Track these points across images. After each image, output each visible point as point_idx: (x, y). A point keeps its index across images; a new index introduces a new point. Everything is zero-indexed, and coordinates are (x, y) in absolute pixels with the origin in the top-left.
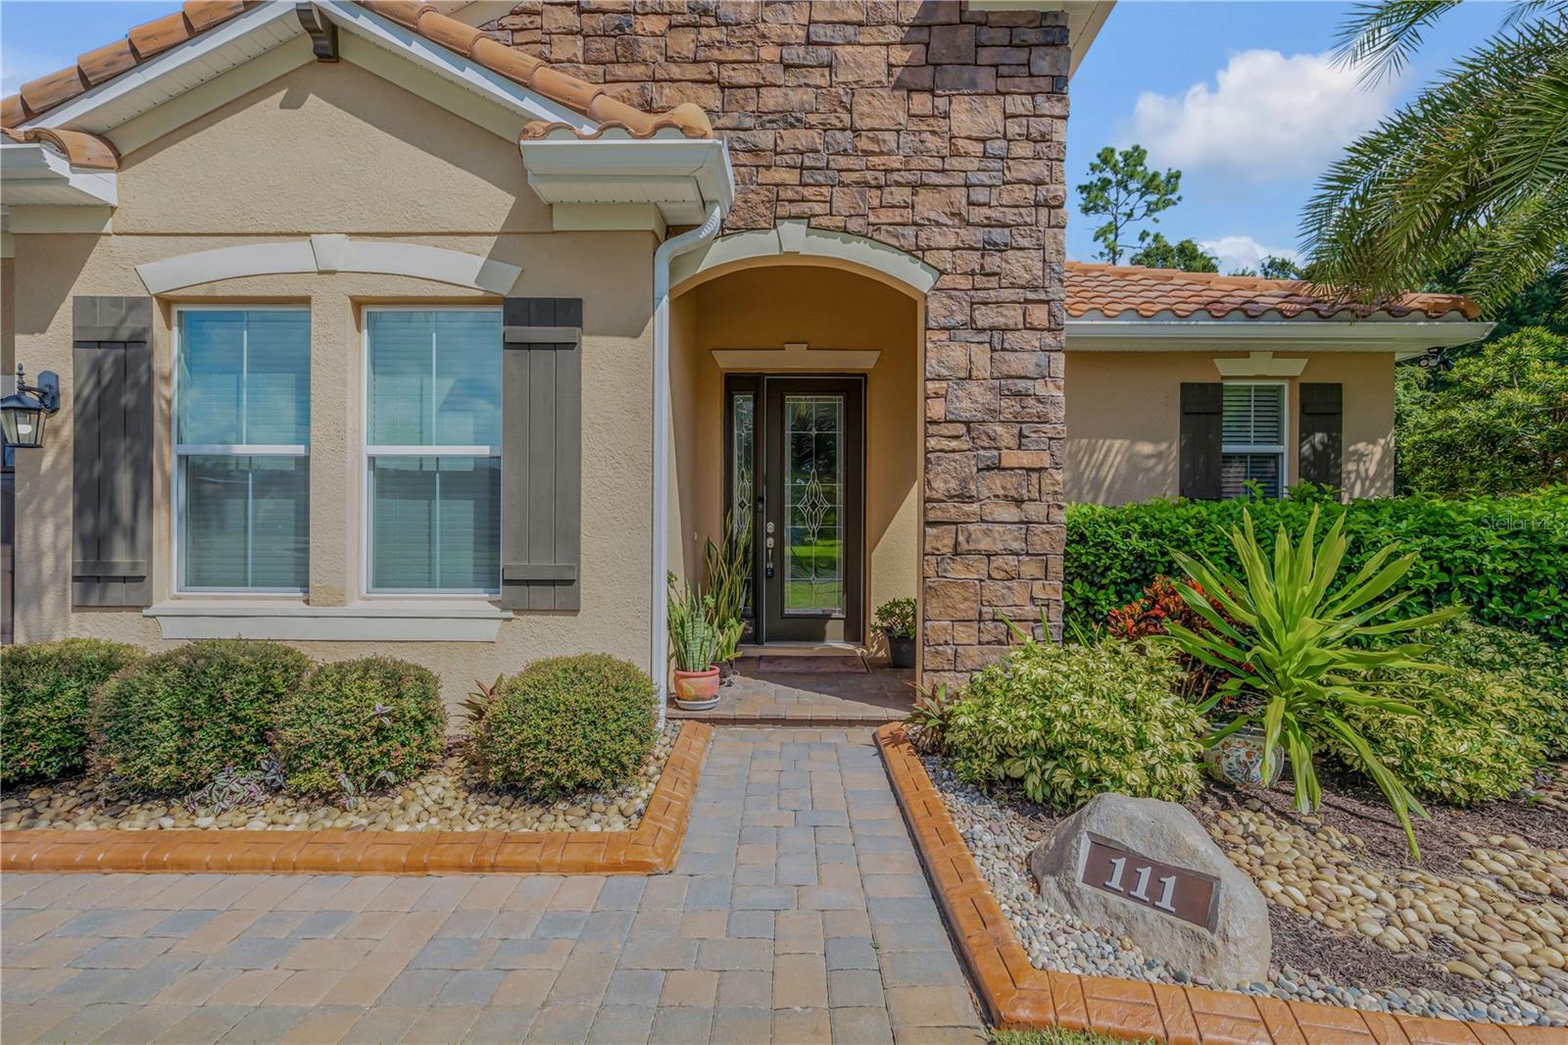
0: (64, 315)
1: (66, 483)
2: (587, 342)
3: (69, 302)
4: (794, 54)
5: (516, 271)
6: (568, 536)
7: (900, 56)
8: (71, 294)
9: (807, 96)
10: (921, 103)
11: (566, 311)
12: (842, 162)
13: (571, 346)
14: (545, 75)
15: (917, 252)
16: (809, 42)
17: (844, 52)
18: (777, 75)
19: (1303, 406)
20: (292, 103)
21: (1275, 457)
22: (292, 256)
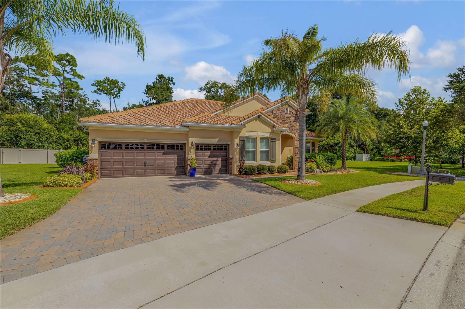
0: (238, 138)
1: (239, 153)
2: (276, 141)
3: (239, 137)
4: (287, 118)
5: (271, 136)
6: (275, 157)
7: (294, 119)
8: (239, 136)
9: (288, 122)
10: (295, 123)
11: (275, 139)
12: (290, 127)
13: (275, 142)
14: (269, 117)
15: (295, 134)
16: (288, 117)
17: (290, 118)
18: (286, 120)
19: (312, 144)
20: (256, 121)
21: (310, 149)
22: (256, 134)
